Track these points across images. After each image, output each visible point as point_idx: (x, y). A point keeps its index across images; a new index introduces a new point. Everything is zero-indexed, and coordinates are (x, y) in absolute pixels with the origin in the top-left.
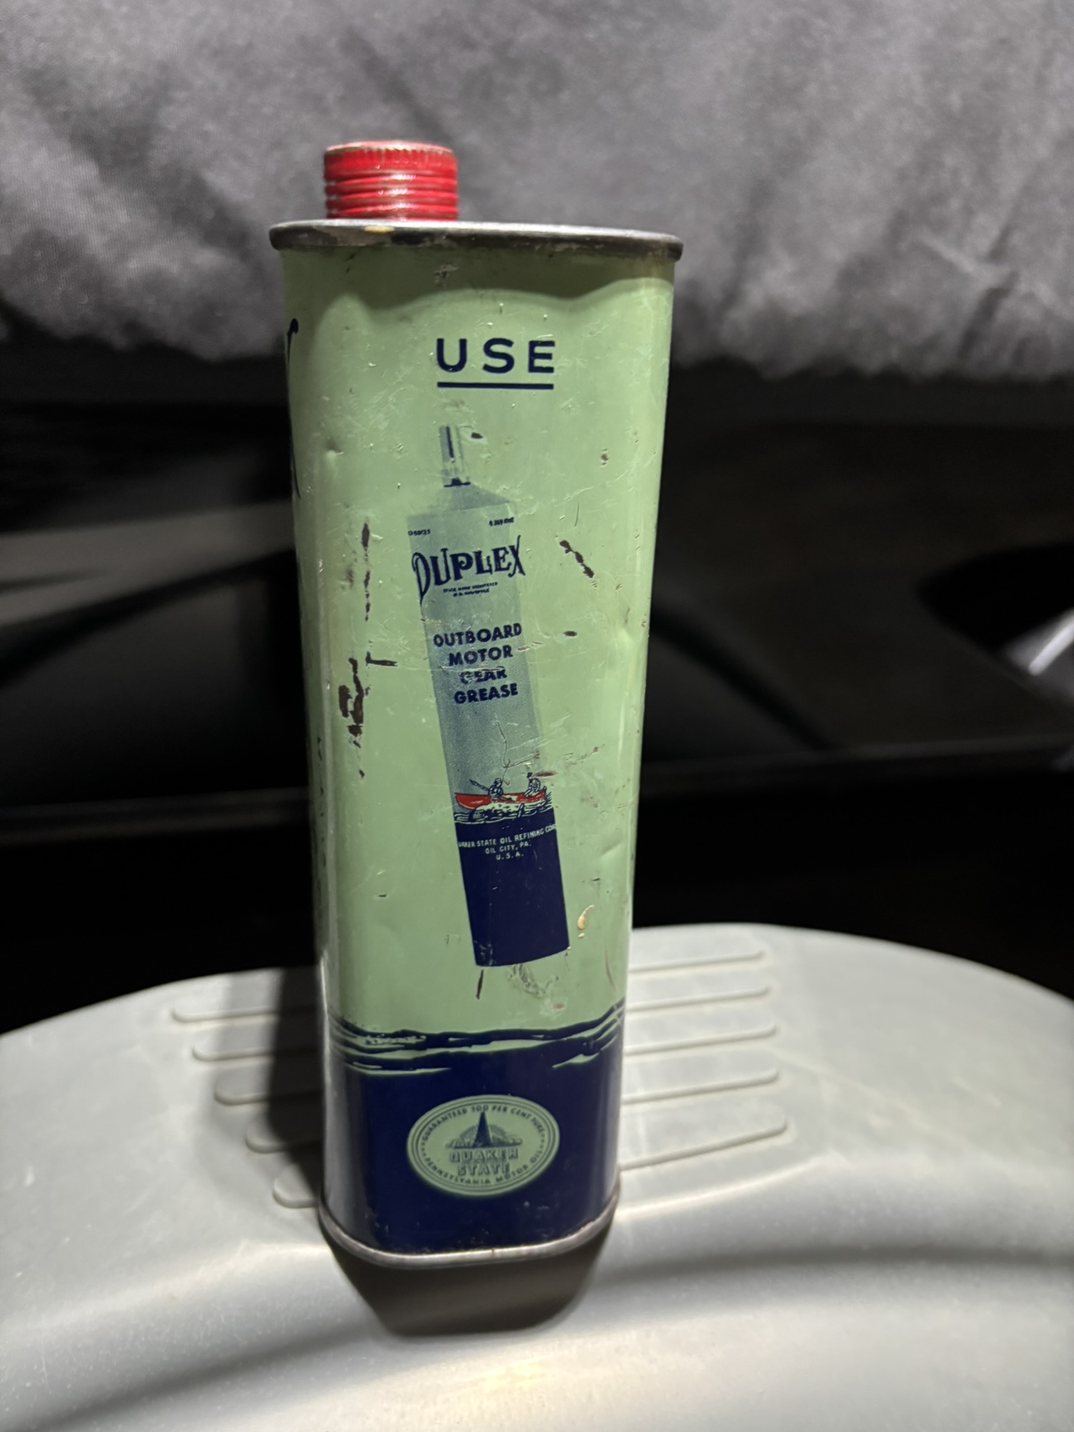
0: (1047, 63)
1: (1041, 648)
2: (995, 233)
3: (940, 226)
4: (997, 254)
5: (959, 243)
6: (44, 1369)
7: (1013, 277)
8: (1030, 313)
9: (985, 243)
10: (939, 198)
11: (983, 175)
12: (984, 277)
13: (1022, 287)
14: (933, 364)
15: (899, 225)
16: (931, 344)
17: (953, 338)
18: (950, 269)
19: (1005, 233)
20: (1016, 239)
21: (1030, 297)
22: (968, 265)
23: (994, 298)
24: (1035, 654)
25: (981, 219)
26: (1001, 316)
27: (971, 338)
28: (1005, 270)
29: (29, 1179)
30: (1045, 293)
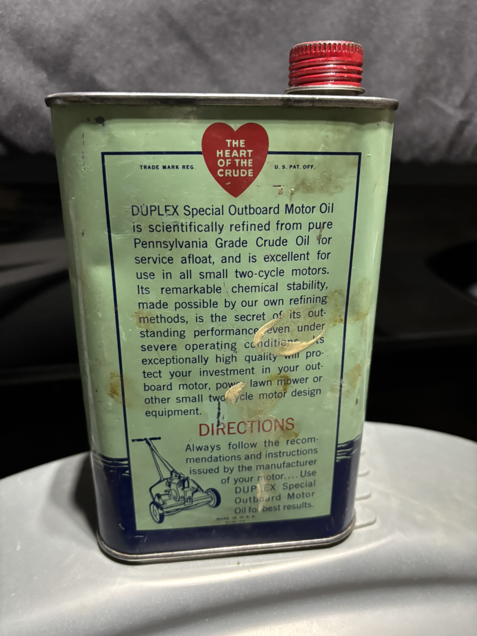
2: (463, 95)
3: (436, 93)
4: (464, 105)
5: (446, 100)
7: (472, 115)
9: (458, 101)
10: (436, 80)
12: (459, 116)
14: (435, 157)
15: (417, 93)
16: (433, 148)
17: (444, 144)
18: (442, 112)
23: (463, 125)
25: (456, 89)
27: (452, 144)
29: (19, 548)
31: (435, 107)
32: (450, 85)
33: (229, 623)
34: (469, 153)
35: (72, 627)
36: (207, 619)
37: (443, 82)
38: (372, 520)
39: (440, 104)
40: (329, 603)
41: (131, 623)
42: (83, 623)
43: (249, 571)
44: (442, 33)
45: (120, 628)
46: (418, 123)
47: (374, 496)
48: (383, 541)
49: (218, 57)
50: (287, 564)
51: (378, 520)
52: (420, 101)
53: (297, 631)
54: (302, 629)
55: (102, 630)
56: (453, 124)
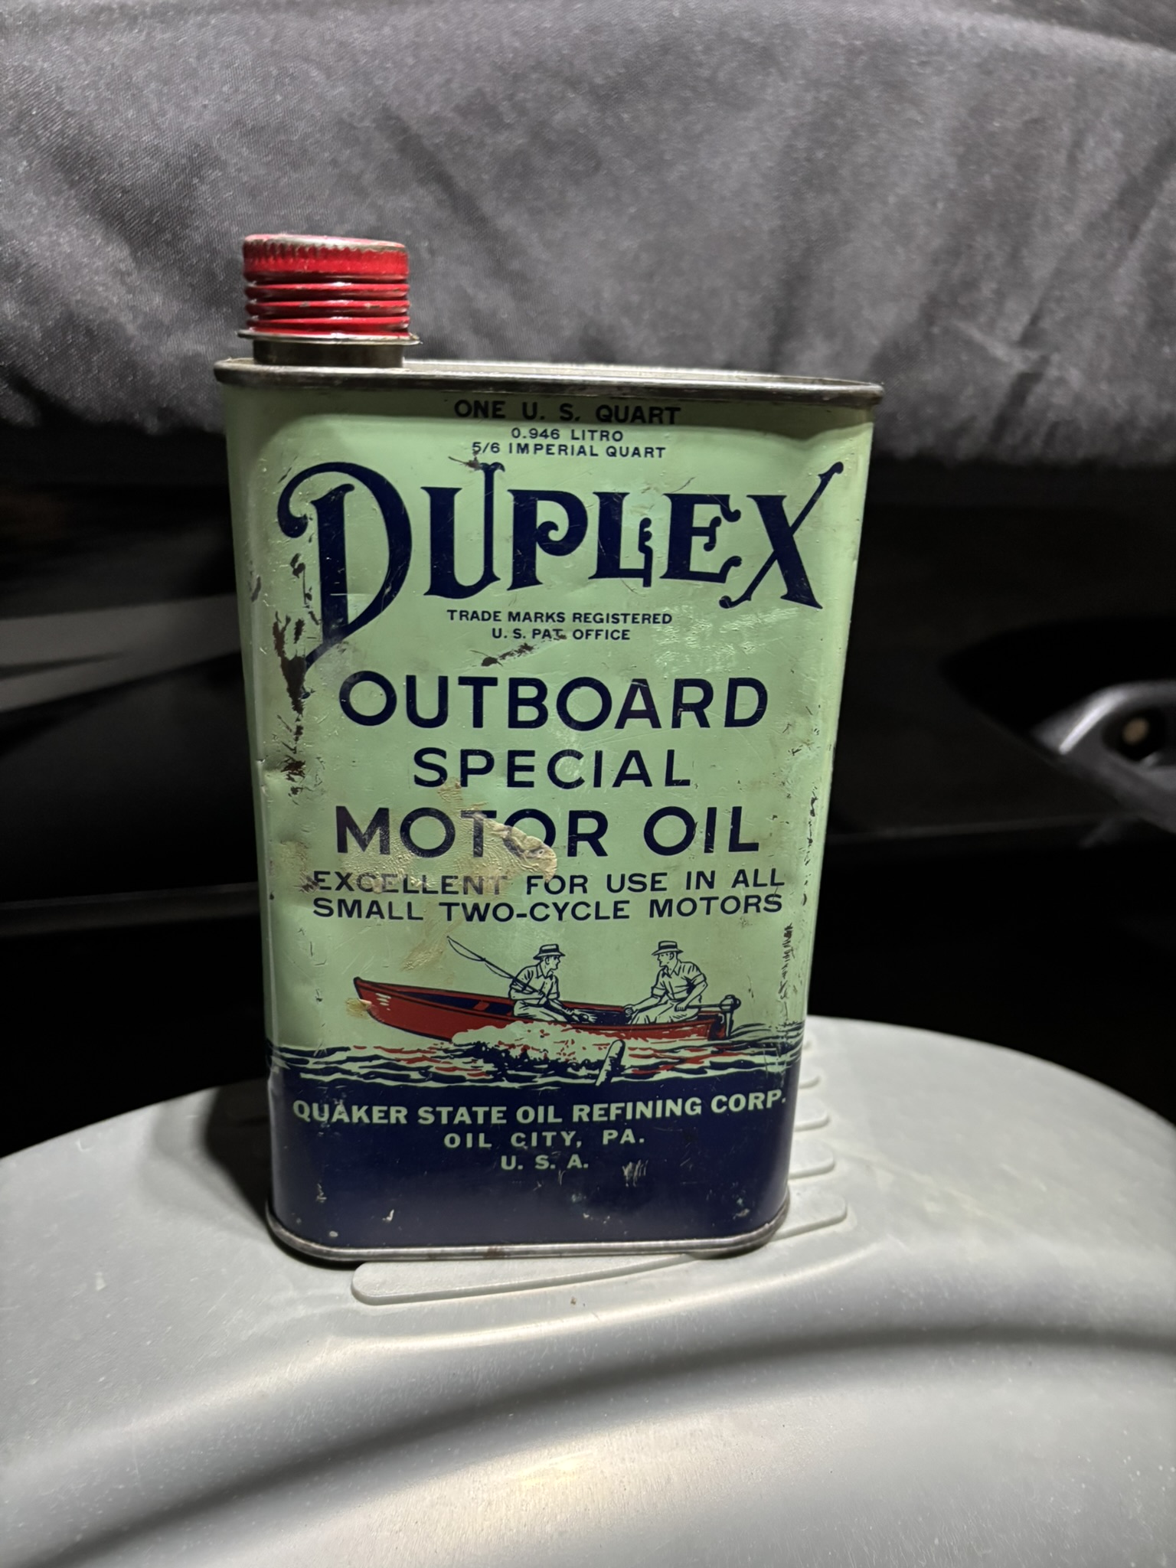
0: (1078, 144)
1: (1072, 727)
2: (1026, 319)
3: (970, 313)
4: (1028, 339)
5: (990, 327)
6: (137, 1471)
7: (1045, 360)
8: (1060, 398)
9: (1017, 329)
10: (970, 284)
11: (1014, 258)
12: (1017, 362)
13: (1052, 372)
14: (966, 448)
16: (962, 430)
17: (985, 422)
19: (1035, 319)
20: (1046, 324)
21: (1061, 381)
22: (999, 351)
23: (1024, 383)
24: (1066, 734)
25: (1011, 305)
26: (1031, 400)
27: (1003, 423)
28: (1034, 355)
30: (1075, 377)
31: (969, 344)
32: (1000, 296)
33: (556, 1422)
34: (1037, 443)
35: (235, 1437)
36: (511, 1415)
37: (987, 289)
38: (839, 1213)
39: (977, 335)
40: (754, 1380)
41: (358, 1425)
42: (259, 1428)
43: (597, 1316)
44: (987, 181)
45: (335, 1437)
46: (932, 376)
47: (842, 1167)
48: (861, 1254)
49: (507, 220)
50: (670, 1300)
51: (850, 1213)
52: (936, 330)
53: (691, 1434)
54: (701, 1431)
55: (299, 1441)
56: (1004, 380)
